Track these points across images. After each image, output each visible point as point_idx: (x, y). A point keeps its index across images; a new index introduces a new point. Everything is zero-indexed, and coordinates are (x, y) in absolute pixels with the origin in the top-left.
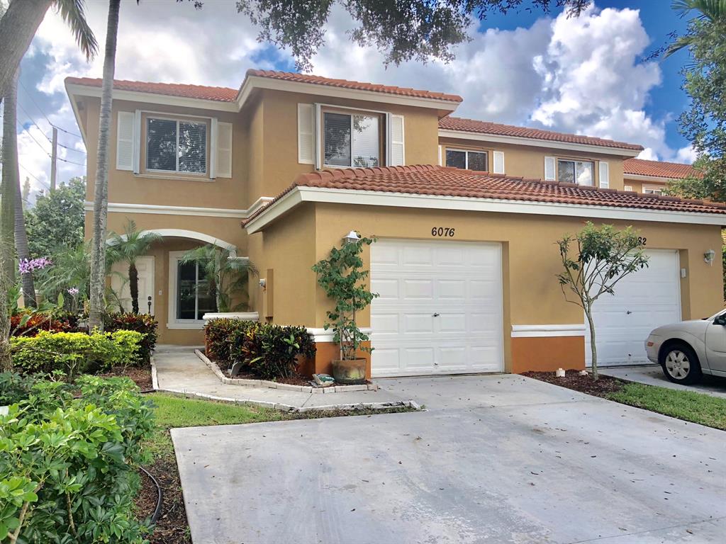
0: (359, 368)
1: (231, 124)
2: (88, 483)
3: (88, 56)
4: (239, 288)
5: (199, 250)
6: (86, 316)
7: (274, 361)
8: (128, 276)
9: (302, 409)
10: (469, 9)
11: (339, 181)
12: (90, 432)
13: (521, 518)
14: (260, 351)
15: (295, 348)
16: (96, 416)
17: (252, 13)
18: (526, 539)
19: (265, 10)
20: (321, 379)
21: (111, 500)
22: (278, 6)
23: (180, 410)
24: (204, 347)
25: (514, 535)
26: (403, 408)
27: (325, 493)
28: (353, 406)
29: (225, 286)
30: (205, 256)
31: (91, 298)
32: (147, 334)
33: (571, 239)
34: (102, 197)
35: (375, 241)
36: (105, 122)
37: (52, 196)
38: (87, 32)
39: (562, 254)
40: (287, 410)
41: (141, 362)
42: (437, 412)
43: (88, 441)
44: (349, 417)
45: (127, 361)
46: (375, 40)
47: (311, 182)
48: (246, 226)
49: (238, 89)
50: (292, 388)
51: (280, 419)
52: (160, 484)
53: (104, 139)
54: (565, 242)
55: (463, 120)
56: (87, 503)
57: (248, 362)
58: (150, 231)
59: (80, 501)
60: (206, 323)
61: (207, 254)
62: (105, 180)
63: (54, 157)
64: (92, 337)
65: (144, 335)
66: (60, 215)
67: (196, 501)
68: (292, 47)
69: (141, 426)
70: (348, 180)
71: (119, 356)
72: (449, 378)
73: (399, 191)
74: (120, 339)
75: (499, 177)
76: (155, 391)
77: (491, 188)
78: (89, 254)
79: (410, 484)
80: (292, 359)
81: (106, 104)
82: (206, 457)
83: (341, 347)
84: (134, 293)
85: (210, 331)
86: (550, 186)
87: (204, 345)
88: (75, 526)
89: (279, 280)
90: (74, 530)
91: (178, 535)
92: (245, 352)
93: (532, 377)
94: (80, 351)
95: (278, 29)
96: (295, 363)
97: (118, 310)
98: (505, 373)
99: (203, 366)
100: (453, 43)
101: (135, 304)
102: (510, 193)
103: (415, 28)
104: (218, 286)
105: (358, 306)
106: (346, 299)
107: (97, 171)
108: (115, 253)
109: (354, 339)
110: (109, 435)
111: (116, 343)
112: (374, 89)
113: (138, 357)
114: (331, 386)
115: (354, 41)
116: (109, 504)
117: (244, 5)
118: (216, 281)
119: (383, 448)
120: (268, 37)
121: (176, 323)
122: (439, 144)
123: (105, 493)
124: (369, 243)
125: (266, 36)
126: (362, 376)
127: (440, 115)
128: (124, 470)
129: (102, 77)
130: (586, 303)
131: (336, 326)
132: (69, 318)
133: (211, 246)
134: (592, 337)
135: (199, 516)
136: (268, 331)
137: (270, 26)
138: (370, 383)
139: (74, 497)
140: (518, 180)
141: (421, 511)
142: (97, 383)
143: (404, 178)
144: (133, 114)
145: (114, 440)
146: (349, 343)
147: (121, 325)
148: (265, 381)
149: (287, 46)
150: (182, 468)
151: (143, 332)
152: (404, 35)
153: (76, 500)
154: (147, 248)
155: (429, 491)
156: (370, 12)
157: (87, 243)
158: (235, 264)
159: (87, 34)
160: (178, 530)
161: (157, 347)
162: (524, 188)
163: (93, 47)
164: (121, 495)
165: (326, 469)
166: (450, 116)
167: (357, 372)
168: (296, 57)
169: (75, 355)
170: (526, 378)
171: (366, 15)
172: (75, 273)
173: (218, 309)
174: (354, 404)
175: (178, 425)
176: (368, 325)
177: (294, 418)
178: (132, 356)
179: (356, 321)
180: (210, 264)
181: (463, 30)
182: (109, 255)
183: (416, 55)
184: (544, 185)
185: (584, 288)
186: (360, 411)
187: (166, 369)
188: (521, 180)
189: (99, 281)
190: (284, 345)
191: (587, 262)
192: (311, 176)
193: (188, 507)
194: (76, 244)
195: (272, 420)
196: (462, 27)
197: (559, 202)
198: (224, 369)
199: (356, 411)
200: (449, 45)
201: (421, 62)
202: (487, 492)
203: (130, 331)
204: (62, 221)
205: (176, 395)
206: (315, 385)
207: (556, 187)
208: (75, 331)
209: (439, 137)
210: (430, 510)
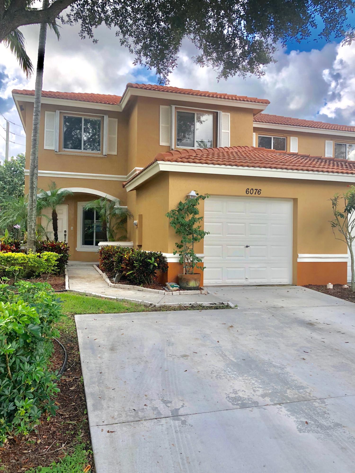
0: (195, 280)
1: (117, 120)
2: (19, 348)
3: (27, 75)
4: (121, 226)
5: (96, 201)
6: (25, 242)
7: (141, 273)
8: (51, 217)
9: (157, 305)
10: (275, 41)
11: (185, 158)
12: (20, 317)
13: (294, 380)
14: (133, 267)
15: (154, 266)
16: (23, 308)
17: (130, 46)
18: (296, 394)
19: (138, 44)
20: (171, 286)
21: (33, 359)
22: (147, 41)
23: (81, 303)
24: (99, 263)
25: (288, 391)
26: (223, 307)
27: (169, 359)
28: (191, 304)
29: (112, 225)
30: (100, 205)
31: (28, 230)
32: (62, 255)
33: (340, 197)
34: (35, 167)
35: (208, 197)
36: (36, 119)
37: (6, 166)
38: (27, 59)
39: (333, 207)
40: (148, 305)
41: (59, 272)
42: (245, 310)
43: (19, 323)
44: (188, 311)
45: (50, 271)
46: (211, 62)
47: (166, 158)
48: (126, 186)
49: (121, 95)
50: (153, 291)
51: (144, 311)
52: (66, 350)
53: (36, 130)
54: (336, 200)
55: (271, 116)
56: (18, 360)
57: (125, 274)
58: (65, 189)
59: (14, 359)
60: (100, 248)
61: (101, 204)
62: (36, 157)
63: (7, 140)
64: (28, 256)
65: (60, 255)
66: (11, 177)
67: (88, 361)
68: (156, 68)
69: (53, 314)
70: (191, 157)
71: (45, 268)
72: (255, 287)
73: (225, 164)
74: (45, 257)
75: (294, 154)
76: (67, 291)
77: (286, 163)
78: (27, 203)
79: (224, 356)
80: (153, 272)
81: (37, 107)
82: (95, 334)
83: (184, 266)
84: (55, 228)
85: (102, 253)
86: (328, 161)
87: (99, 262)
88: (11, 374)
89: (145, 221)
90: (11, 376)
91: (76, 381)
92: (123, 268)
93: (311, 288)
94: (21, 264)
95: (147, 57)
96: (154, 276)
97: (45, 239)
98: (293, 285)
99: (98, 276)
100: (263, 64)
101: (56, 235)
102: (299, 166)
103: (238, 54)
104: (108, 225)
105: (195, 239)
106: (188, 235)
107: (32, 150)
108: (43, 202)
109: (192, 261)
110: (32, 320)
111: (43, 260)
112: (211, 95)
113: (57, 269)
114: (177, 290)
115: (197, 63)
116: (32, 361)
117: (125, 41)
118: (107, 221)
119: (208, 332)
120: (141, 62)
121: (81, 247)
122: (254, 132)
123: (30, 354)
124: (204, 198)
125: (139, 61)
126: (198, 285)
127: (254, 112)
128: (41, 341)
129: (34, 89)
130: (349, 240)
131: (181, 252)
132: (15, 243)
133: (104, 199)
134: (352, 263)
135: (89, 370)
136: (138, 254)
137: (142, 54)
138: (202, 289)
139: (11, 356)
140: (306, 157)
141: (229, 373)
142: (27, 286)
143: (228, 155)
144: (54, 113)
145: (35, 323)
146: (189, 263)
147: (46, 249)
148: (136, 286)
149: (153, 67)
150: (80, 340)
151: (59, 253)
152: (231, 59)
153: (11, 359)
154: (63, 200)
155: (235, 361)
156: (208, 43)
157: (26, 196)
158: (119, 211)
159: (27, 61)
160: (76, 378)
161: (69, 262)
162: (310, 162)
163: (30, 69)
164: (40, 356)
165: (170, 344)
166: (262, 113)
167: (194, 282)
168: (158, 75)
169: (18, 267)
170: (306, 289)
171: (206, 46)
172: (18, 214)
173: (108, 239)
174: (191, 303)
175: (79, 313)
176: (202, 252)
177: (153, 311)
178: (53, 268)
179: (194, 249)
180: (103, 211)
181: (271, 55)
182: (39, 204)
183: (238, 72)
184: (324, 160)
185: (348, 230)
186: (195, 307)
187: (74, 277)
188: (308, 157)
189: (33, 220)
190: (148, 264)
191: (350, 213)
192: (166, 154)
193: (83, 365)
194: (21, 195)
195: (139, 312)
196: (270, 52)
197: (333, 172)
198: (110, 278)
199: (193, 307)
200: (261, 65)
201: (242, 77)
202: (273, 363)
203: (52, 253)
204: (12, 181)
205: (79, 293)
206: (167, 289)
207: (332, 162)
208: (18, 252)
209: (254, 127)
210: (235, 373)
